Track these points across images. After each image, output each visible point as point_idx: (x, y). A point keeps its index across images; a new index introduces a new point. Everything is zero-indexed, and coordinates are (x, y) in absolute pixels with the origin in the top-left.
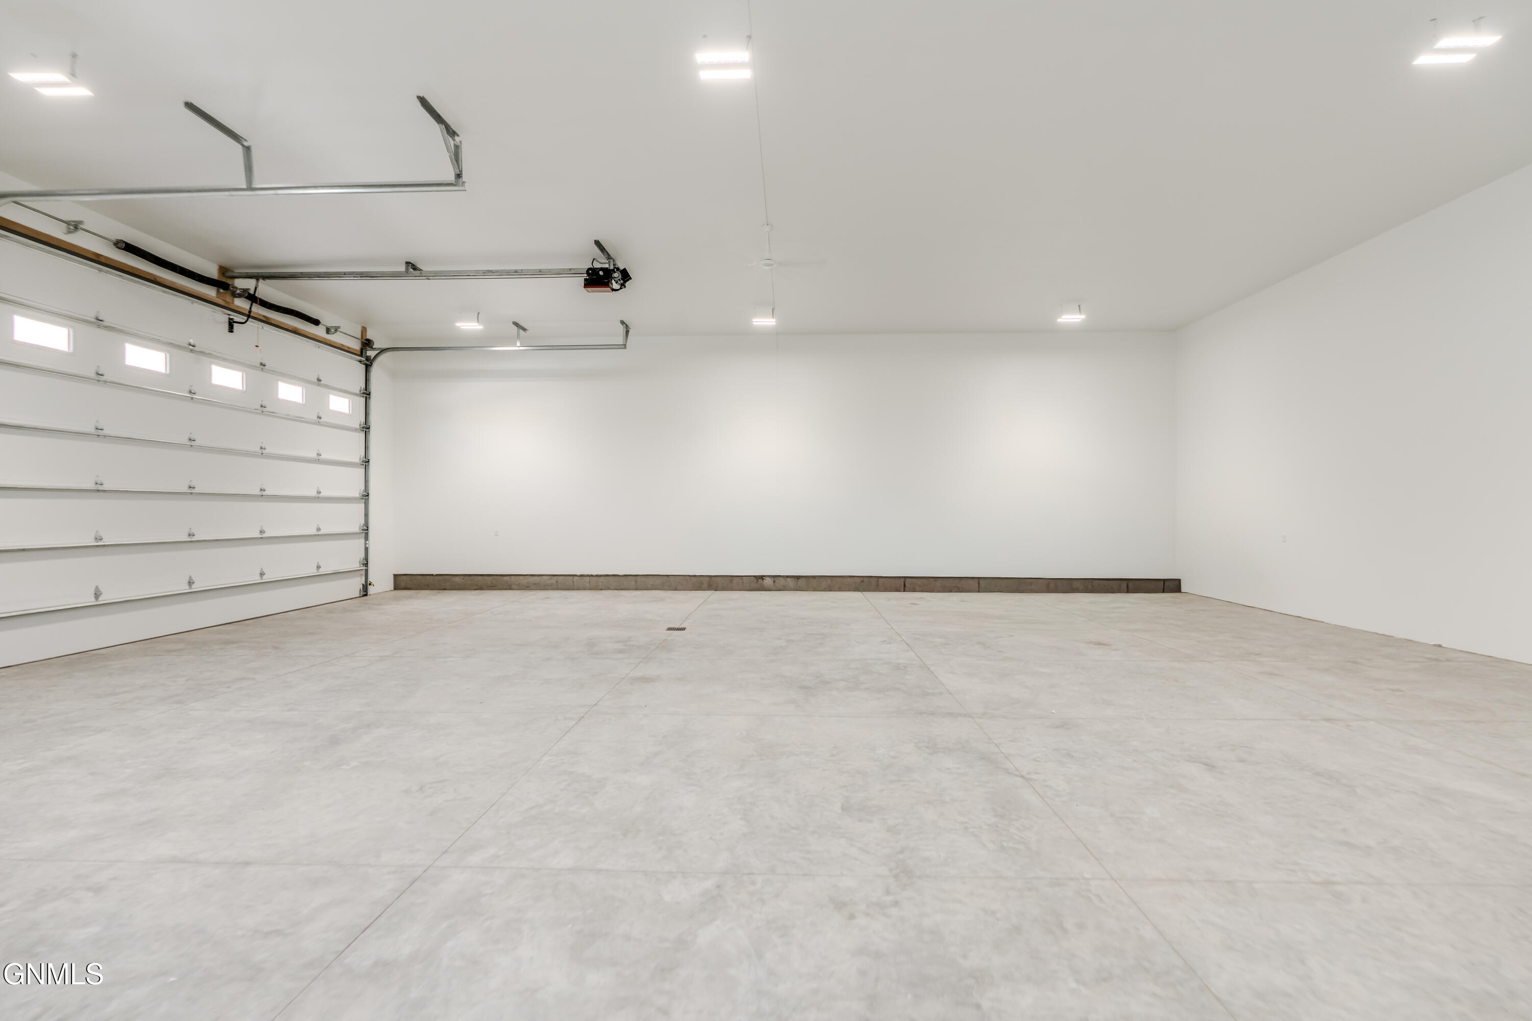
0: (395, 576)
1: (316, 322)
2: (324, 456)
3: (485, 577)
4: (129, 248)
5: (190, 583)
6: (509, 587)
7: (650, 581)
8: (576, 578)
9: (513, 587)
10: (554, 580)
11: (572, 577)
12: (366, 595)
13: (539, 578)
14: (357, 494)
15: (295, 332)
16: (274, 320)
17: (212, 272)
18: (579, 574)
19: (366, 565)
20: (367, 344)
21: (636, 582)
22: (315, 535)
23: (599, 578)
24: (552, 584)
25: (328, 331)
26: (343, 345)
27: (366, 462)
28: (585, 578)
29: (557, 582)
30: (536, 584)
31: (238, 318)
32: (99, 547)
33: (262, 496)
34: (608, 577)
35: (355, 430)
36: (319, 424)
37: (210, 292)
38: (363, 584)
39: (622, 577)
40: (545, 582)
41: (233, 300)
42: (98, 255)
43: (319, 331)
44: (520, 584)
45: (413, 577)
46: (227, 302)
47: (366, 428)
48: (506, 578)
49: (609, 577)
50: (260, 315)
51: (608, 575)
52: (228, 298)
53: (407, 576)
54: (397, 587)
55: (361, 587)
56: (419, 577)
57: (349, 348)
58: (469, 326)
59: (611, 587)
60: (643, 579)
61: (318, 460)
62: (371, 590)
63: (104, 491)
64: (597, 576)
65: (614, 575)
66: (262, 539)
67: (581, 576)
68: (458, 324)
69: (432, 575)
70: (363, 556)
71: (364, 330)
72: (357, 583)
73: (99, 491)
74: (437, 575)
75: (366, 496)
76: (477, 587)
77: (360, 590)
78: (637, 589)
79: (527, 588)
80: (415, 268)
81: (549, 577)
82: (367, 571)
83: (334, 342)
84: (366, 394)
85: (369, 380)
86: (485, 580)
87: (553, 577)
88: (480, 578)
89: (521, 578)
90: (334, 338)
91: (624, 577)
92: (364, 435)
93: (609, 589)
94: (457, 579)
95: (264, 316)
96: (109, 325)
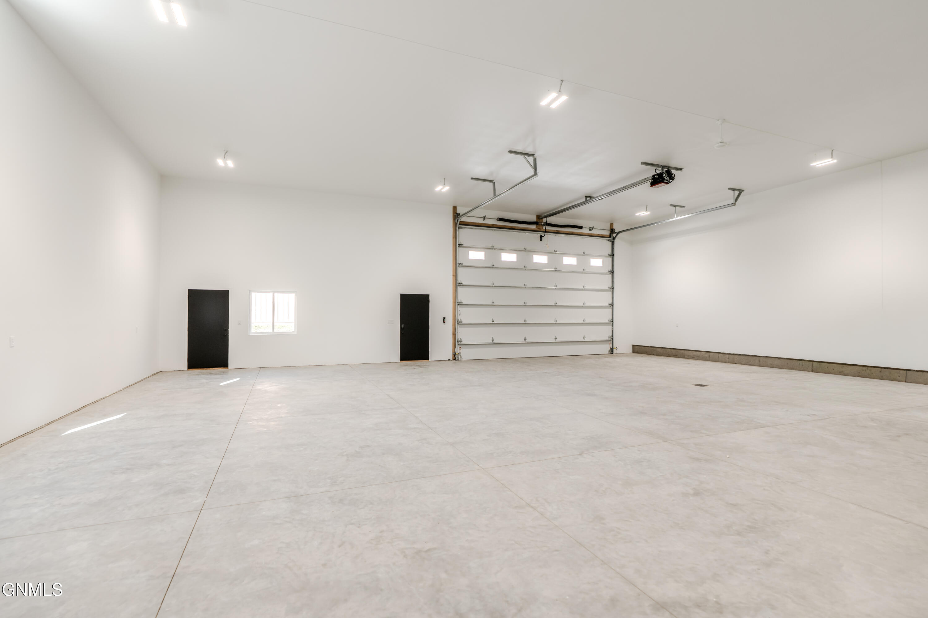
0: (633, 346)
1: (581, 227)
2: (587, 287)
3: (672, 350)
4: (500, 219)
5: (525, 340)
6: (683, 357)
7: (770, 361)
8: (720, 354)
9: (686, 357)
10: (708, 354)
11: (718, 354)
12: (612, 353)
13: (700, 353)
14: (607, 304)
15: (572, 234)
16: (561, 231)
17: (534, 219)
18: (722, 352)
19: (612, 339)
20: (612, 231)
21: (759, 361)
22: (583, 323)
23: (734, 356)
24: (707, 357)
25: (590, 230)
26: (599, 234)
27: (612, 288)
28: (726, 355)
29: (709, 356)
30: (698, 356)
31: (543, 234)
32: (493, 324)
33: (556, 306)
34: (740, 356)
35: (606, 274)
36: (584, 273)
37: (534, 227)
38: (611, 348)
39: (750, 357)
40: (703, 355)
41: (543, 228)
42: (493, 225)
43: (585, 231)
44: (689, 355)
45: (640, 347)
46: (540, 229)
47: (612, 272)
48: (683, 351)
49: (742, 356)
50: (555, 230)
51: (740, 355)
52: (541, 227)
53: (638, 347)
54: (634, 352)
55: (610, 349)
56: (643, 347)
57: (602, 235)
58: (643, 214)
59: (742, 363)
60: (765, 359)
61: (584, 289)
62: (615, 351)
63: (495, 305)
64: (733, 354)
65: (744, 355)
66: (556, 324)
67: (724, 353)
68: (637, 214)
69: (648, 347)
70: (611, 334)
71: (612, 224)
72: (607, 347)
73: (493, 305)
74: (650, 347)
75: (612, 305)
76: (668, 355)
77: (609, 350)
78: (760, 366)
79: (693, 358)
80: (591, 197)
81: (705, 353)
82: (613, 341)
83: (594, 234)
84: (612, 255)
85: (613, 249)
86: (672, 351)
87: (707, 353)
88: (669, 350)
89: (690, 352)
90: (594, 232)
91: (751, 357)
92: (611, 276)
93: (741, 364)
94: (659, 350)
95: (557, 231)
96: (496, 248)
